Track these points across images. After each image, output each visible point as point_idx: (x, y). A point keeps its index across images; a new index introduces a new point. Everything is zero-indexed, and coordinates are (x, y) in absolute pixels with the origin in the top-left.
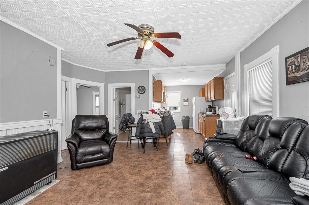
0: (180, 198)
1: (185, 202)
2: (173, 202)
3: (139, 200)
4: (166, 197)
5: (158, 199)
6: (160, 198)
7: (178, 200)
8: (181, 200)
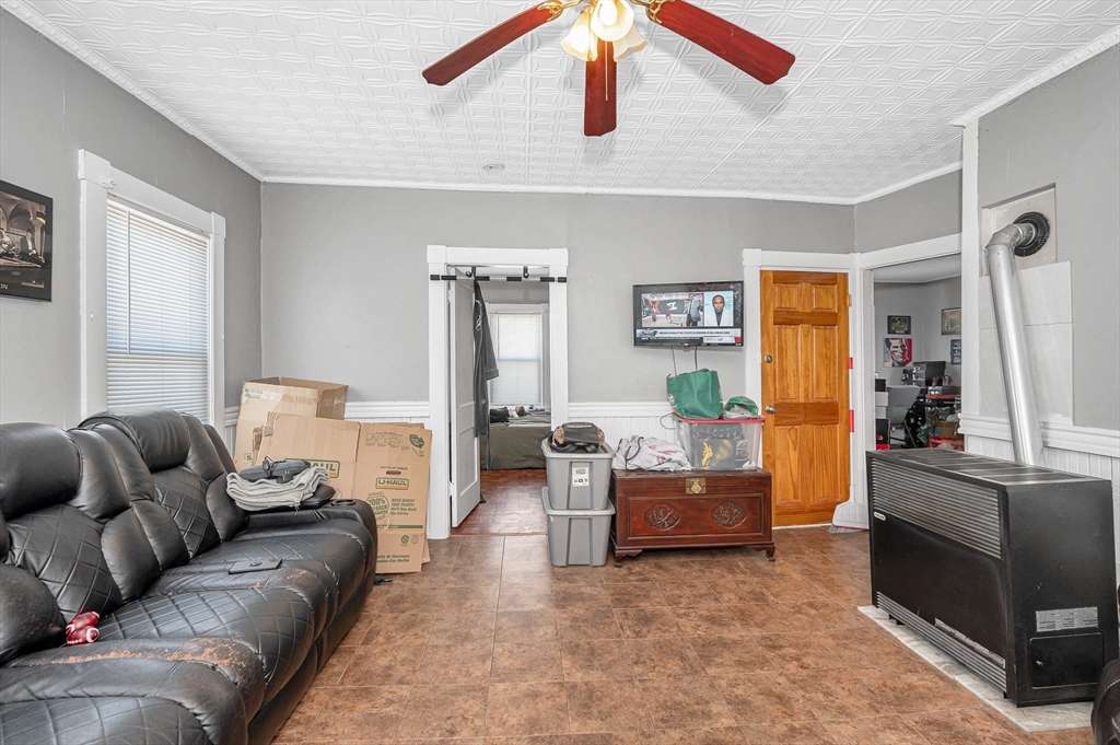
0: (449, 727)
1: (436, 713)
2: (478, 709)
3: (598, 705)
4: (504, 724)
5: (533, 713)
6: (526, 720)
7: (460, 719)
8: (449, 718)
